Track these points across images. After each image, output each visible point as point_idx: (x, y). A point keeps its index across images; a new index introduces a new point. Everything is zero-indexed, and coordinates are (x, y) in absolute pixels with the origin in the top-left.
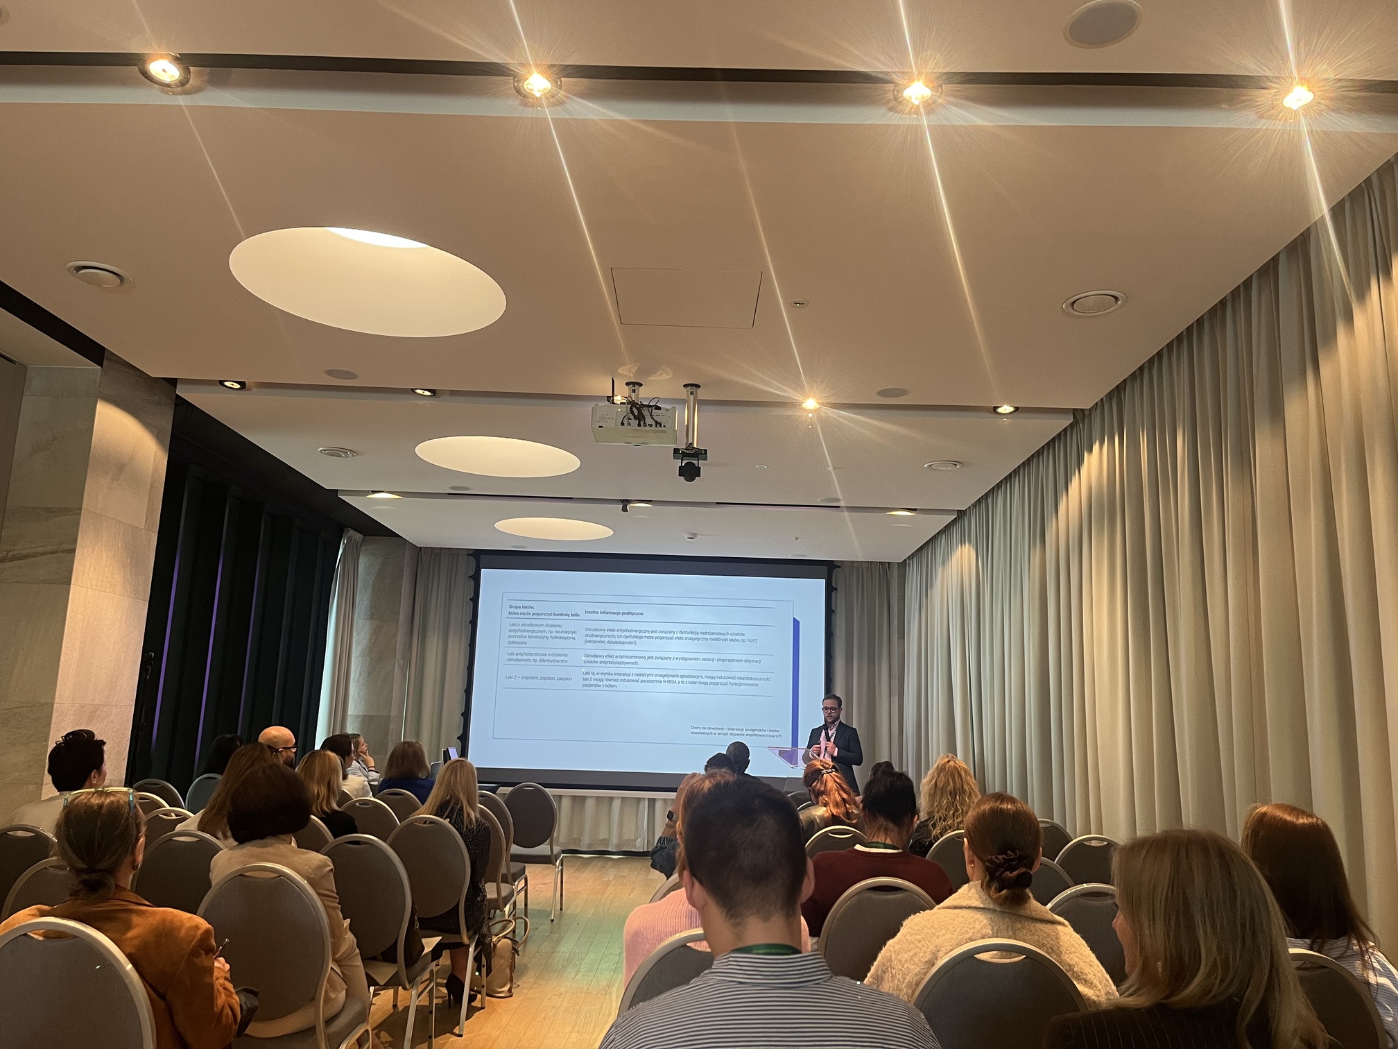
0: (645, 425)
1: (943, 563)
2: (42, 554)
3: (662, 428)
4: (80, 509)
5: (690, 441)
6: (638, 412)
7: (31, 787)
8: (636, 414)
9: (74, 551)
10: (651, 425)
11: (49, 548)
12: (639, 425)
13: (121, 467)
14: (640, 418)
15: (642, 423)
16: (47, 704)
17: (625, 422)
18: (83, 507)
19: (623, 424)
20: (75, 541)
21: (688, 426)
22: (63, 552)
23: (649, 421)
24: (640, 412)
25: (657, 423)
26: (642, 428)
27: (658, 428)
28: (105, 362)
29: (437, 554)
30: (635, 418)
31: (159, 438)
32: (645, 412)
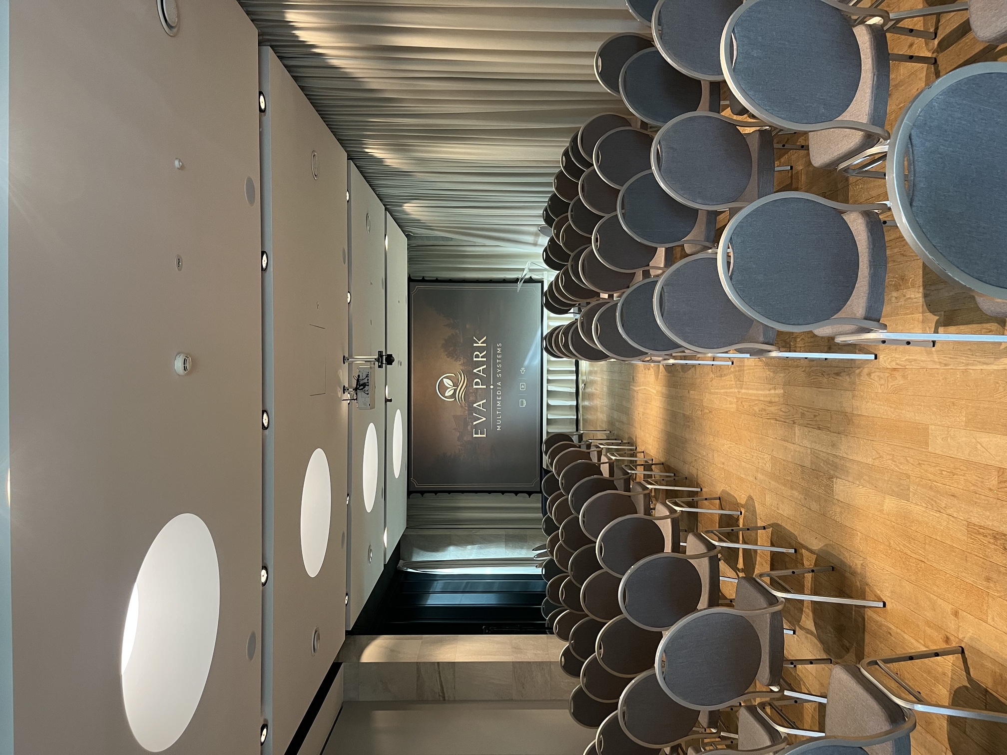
0: (368, 383)
1: (408, 214)
2: (440, 678)
3: (369, 373)
4: (417, 662)
5: (374, 360)
6: (361, 385)
7: (552, 667)
8: (362, 387)
9: (438, 663)
10: (368, 380)
11: (438, 675)
12: (368, 385)
13: (392, 651)
14: (364, 385)
15: (367, 384)
16: (513, 665)
17: (367, 392)
18: (416, 661)
19: (368, 394)
20: (434, 663)
21: (365, 361)
22: (439, 668)
23: (366, 381)
24: (362, 385)
25: (367, 377)
26: (369, 384)
27: (369, 376)
28: (339, 661)
29: (409, 517)
30: (364, 387)
31: (374, 639)
32: (361, 382)
